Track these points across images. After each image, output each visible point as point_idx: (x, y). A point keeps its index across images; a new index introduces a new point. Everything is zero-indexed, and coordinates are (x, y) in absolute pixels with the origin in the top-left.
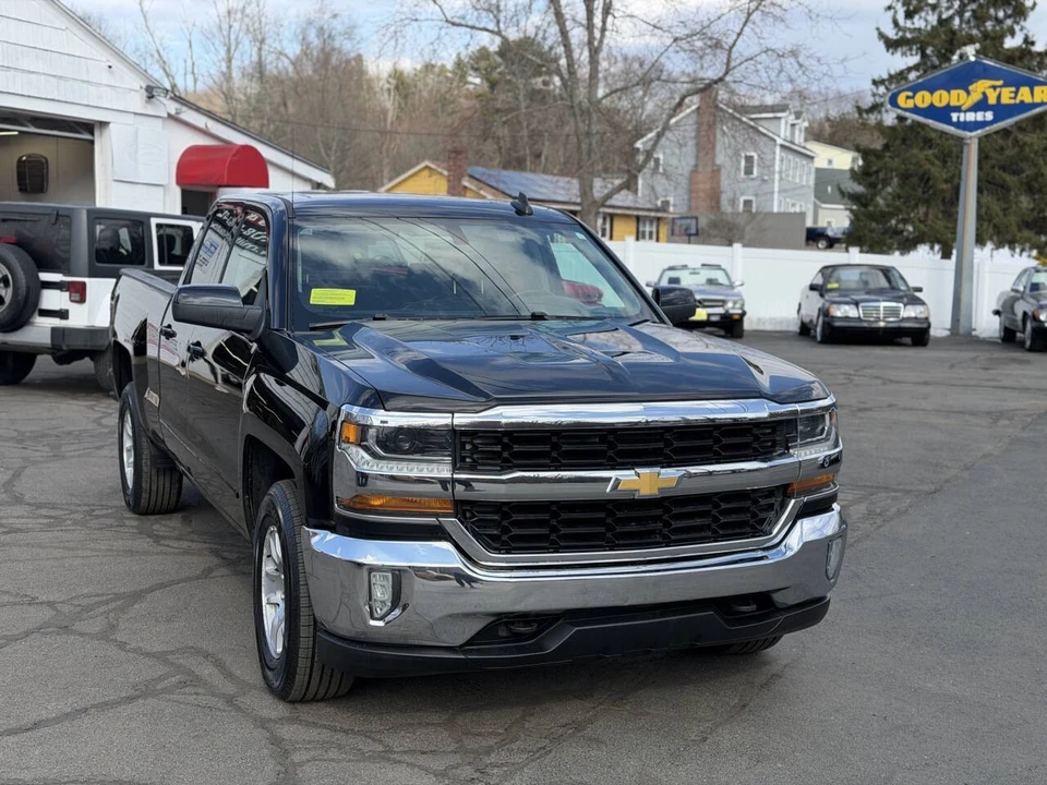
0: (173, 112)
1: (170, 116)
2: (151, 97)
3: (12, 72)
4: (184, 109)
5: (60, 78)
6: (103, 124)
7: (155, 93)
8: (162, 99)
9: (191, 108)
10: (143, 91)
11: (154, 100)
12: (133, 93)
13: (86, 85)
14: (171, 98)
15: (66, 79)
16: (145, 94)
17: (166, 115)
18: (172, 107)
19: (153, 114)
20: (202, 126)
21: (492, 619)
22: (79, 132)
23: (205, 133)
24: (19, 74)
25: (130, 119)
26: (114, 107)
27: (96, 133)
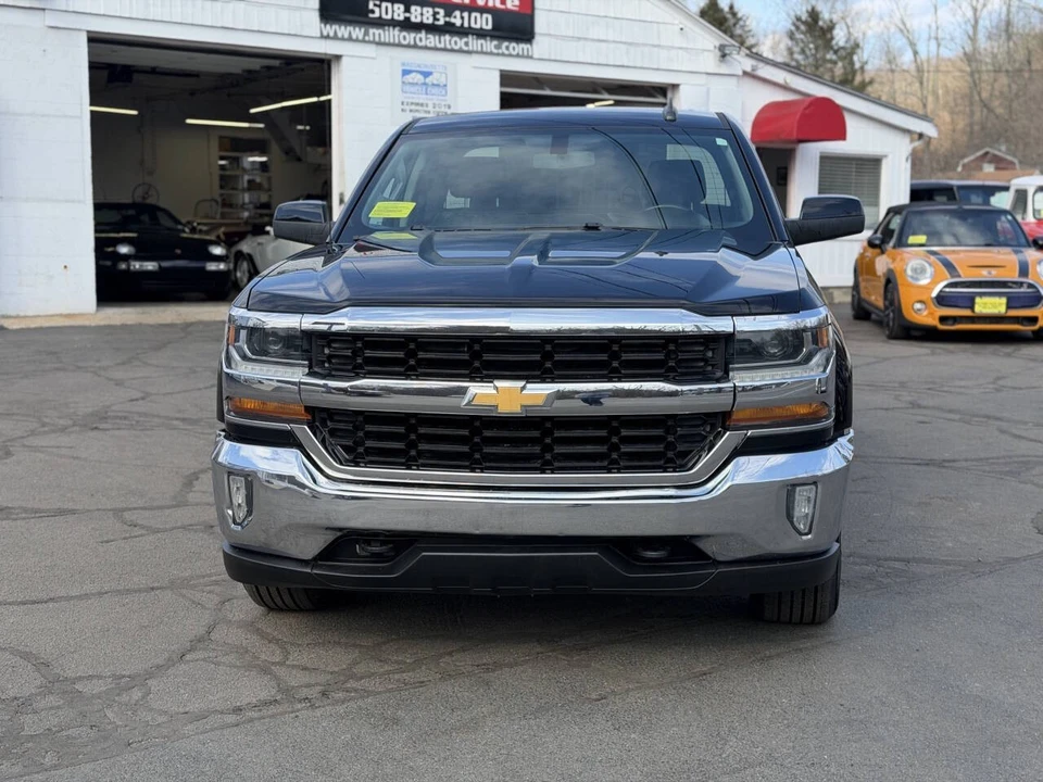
0: (749, 69)
1: (745, 73)
2: (724, 56)
3: (582, 42)
4: (761, 65)
5: (630, 44)
6: (675, 87)
7: (727, 52)
8: (736, 56)
9: (768, 63)
10: (717, 51)
11: (728, 58)
12: (706, 53)
13: (656, 49)
14: (747, 55)
15: (637, 45)
16: (719, 54)
17: (740, 73)
18: (748, 64)
19: (727, 72)
20: (781, 81)
21: (339, 534)
22: (653, 96)
23: (785, 88)
24: (589, 43)
25: (703, 79)
26: (684, 69)
27: (669, 95)
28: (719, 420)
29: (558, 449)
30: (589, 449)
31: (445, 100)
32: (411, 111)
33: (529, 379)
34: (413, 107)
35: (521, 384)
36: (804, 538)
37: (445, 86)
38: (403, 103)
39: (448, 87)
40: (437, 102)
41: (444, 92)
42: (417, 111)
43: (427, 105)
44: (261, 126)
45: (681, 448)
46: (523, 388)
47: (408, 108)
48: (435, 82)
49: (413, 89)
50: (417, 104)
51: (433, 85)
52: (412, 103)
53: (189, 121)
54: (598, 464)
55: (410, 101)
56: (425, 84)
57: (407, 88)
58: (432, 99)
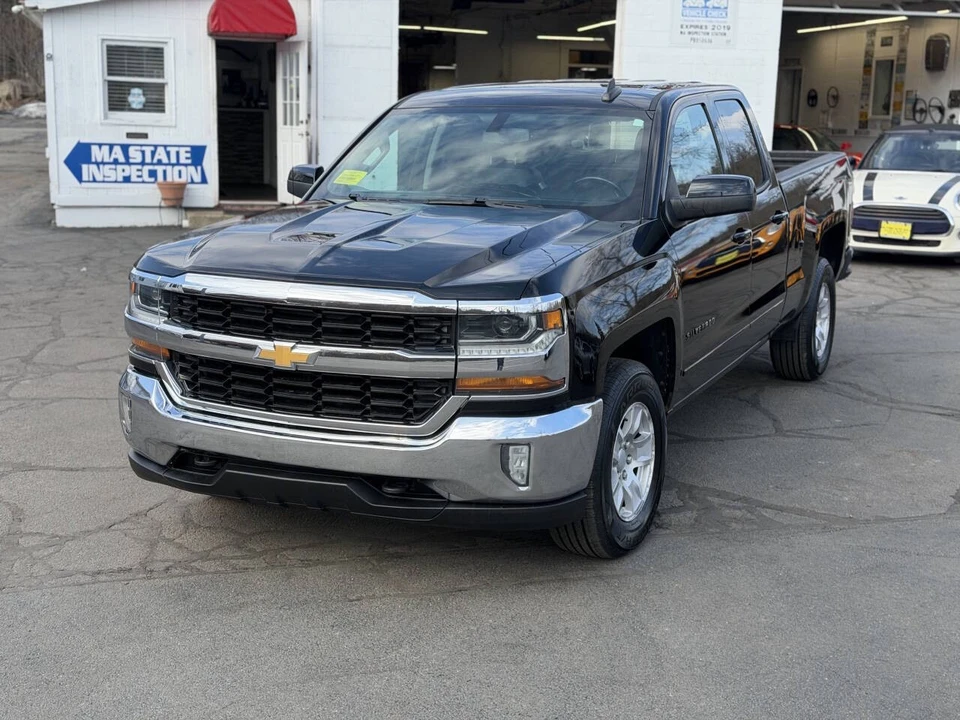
21: (176, 449)
28: (448, 385)
29: (326, 398)
30: (348, 400)
31: (725, 22)
32: (690, 33)
33: (300, 340)
34: (692, 30)
35: (292, 344)
36: (521, 489)
37: (726, 8)
38: (682, 27)
39: (729, 10)
40: (716, 24)
41: (724, 15)
42: (696, 33)
43: (706, 27)
44: (602, 39)
45: (417, 405)
46: (293, 348)
47: (686, 30)
48: (716, 5)
49: (694, 13)
50: (697, 27)
51: (714, 7)
52: (691, 26)
53: (540, 37)
54: (354, 413)
55: (689, 24)
56: (706, 7)
57: (687, 12)
58: (711, 22)
